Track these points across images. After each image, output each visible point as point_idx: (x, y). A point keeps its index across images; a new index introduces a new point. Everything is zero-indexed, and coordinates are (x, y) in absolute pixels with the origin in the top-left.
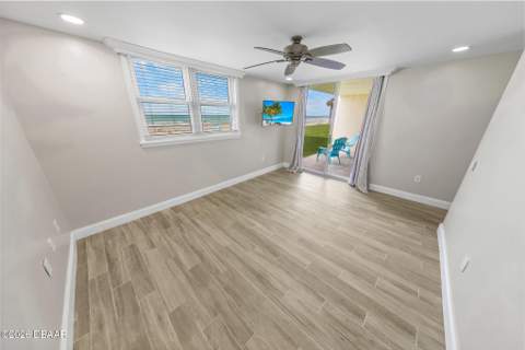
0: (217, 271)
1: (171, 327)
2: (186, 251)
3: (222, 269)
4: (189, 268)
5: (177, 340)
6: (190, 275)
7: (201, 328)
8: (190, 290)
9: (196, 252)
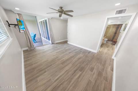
0: (80, 66)
1: (94, 71)
2: (75, 76)
3: (79, 65)
4: (81, 72)
5: (94, 69)
6: (82, 71)
7: (91, 66)
8: (86, 70)
9: (75, 72)
